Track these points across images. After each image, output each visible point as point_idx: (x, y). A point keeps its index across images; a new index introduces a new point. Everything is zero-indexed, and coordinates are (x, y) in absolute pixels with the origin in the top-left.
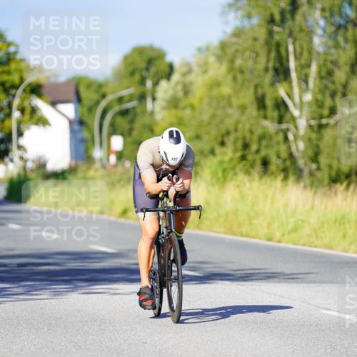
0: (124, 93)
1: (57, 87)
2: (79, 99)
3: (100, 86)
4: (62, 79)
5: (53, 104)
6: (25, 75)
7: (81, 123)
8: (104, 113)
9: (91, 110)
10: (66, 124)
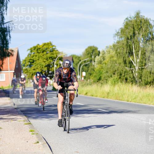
0: (86, 60)
2: (73, 62)
3: (79, 58)
4: (68, 56)
6: (58, 55)
7: (74, 68)
8: (80, 65)
9: (76, 65)
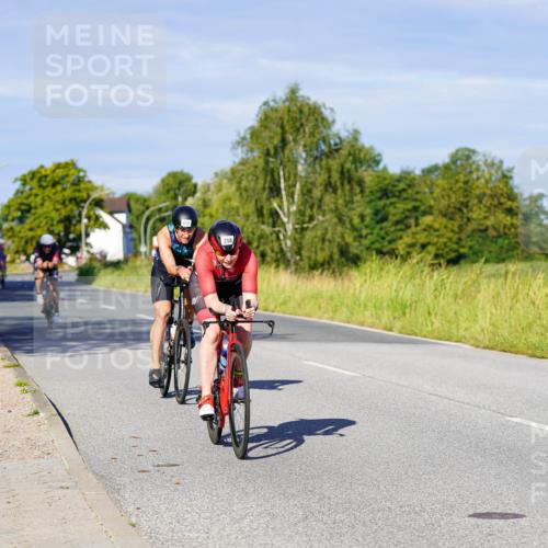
0: (162, 205)
1: (114, 201)
2: (129, 210)
3: (145, 200)
4: (117, 196)
5: (111, 213)
6: (91, 193)
7: (131, 227)
8: (148, 219)
9: (138, 217)
10: (120, 227)
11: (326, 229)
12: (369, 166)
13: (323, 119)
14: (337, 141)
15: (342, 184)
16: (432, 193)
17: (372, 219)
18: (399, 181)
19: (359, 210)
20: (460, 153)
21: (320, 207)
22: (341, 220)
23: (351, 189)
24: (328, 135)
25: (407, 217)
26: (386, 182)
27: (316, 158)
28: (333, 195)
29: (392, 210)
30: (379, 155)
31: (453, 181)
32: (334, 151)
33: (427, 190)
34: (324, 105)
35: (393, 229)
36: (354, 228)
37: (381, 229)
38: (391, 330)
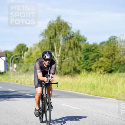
0: (17, 54)
1: (1, 53)
2: (6, 56)
3: (11, 53)
7: (7, 61)
8: (12, 59)
9: (9, 58)
10: (3, 61)
11: (69, 62)
12: (83, 42)
13: (68, 27)
14: (73, 34)
15: (74, 47)
16: (103, 50)
17: (84, 59)
18: (92, 46)
19: (80, 56)
20: (112, 38)
21: (67, 55)
22: (74, 59)
23: (77, 49)
24: (70, 32)
25: (95, 58)
26: (88, 47)
27: (66, 39)
28: (71, 51)
29: (90, 56)
30: (86, 38)
31: (109, 46)
32: (72, 37)
33: (101, 49)
34: (68, 22)
35: (90, 62)
36: (78, 62)
37: (87, 62)
38: (90, 94)
